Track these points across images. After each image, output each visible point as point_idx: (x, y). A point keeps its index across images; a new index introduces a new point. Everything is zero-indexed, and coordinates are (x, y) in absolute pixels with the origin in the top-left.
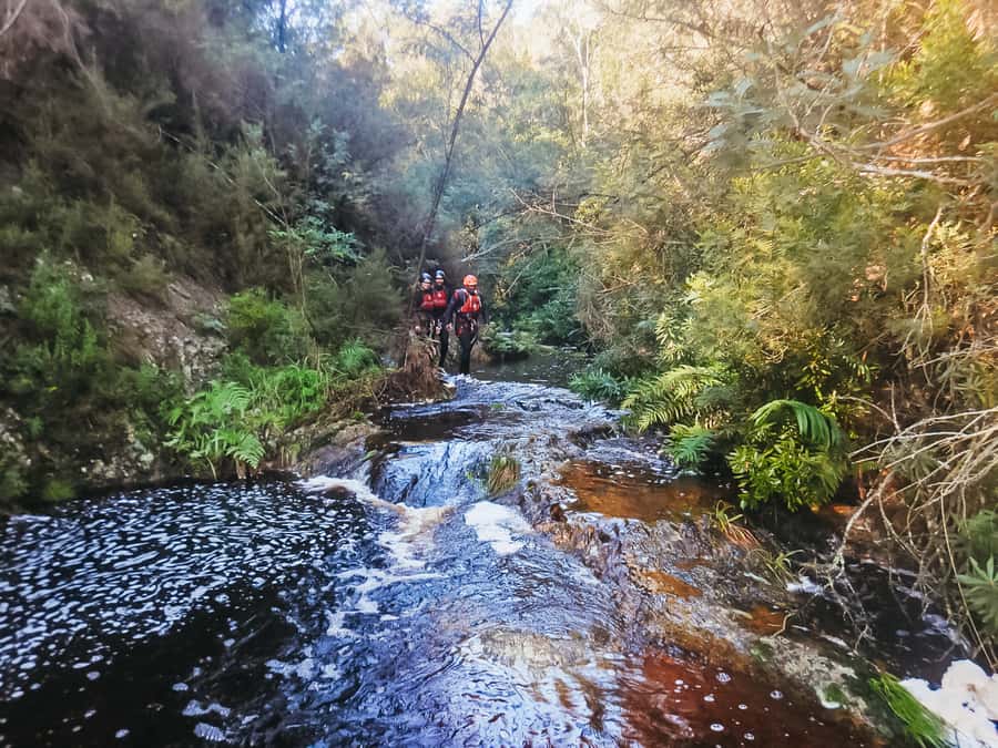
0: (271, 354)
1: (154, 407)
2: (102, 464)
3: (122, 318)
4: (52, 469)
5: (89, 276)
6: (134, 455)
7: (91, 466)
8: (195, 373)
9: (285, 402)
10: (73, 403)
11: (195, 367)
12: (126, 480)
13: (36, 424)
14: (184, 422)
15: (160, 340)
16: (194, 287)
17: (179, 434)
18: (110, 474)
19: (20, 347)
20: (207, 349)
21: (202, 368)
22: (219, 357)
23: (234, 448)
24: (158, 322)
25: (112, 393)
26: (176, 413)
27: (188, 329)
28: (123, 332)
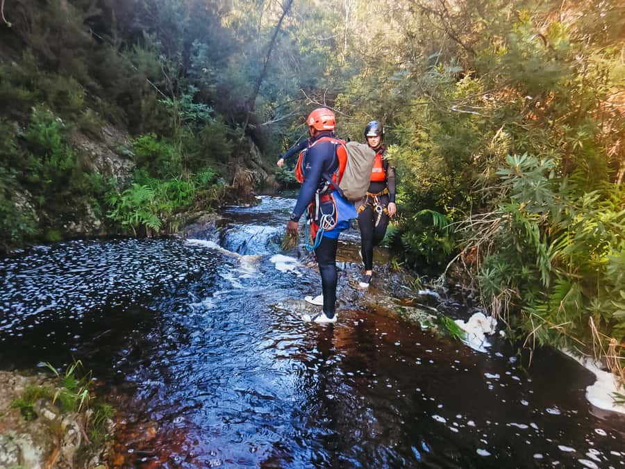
0: (159, 172)
1: (100, 196)
2: (74, 224)
3: (80, 145)
4: (50, 225)
5: (60, 119)
6: (91, 221)
7: (69, 225)
8: (119, 179)
9: (170, 199)
10: (59, 191)
11: (119, 176)
12: (87, 234)
13: (42, 200)
14: (119, 205)
15: (100, 159)
16: (114, 130)
17: (116, 211)
18: (79, 230)
19: (32, 157)
20: (125, 166)
21: (123, 177)
22: (132, 171)
23: (146, 221)
24: (98, 149)
25: (79, 186)
26: (114, 200)
27: (113, 154)
28: (81, 153)
